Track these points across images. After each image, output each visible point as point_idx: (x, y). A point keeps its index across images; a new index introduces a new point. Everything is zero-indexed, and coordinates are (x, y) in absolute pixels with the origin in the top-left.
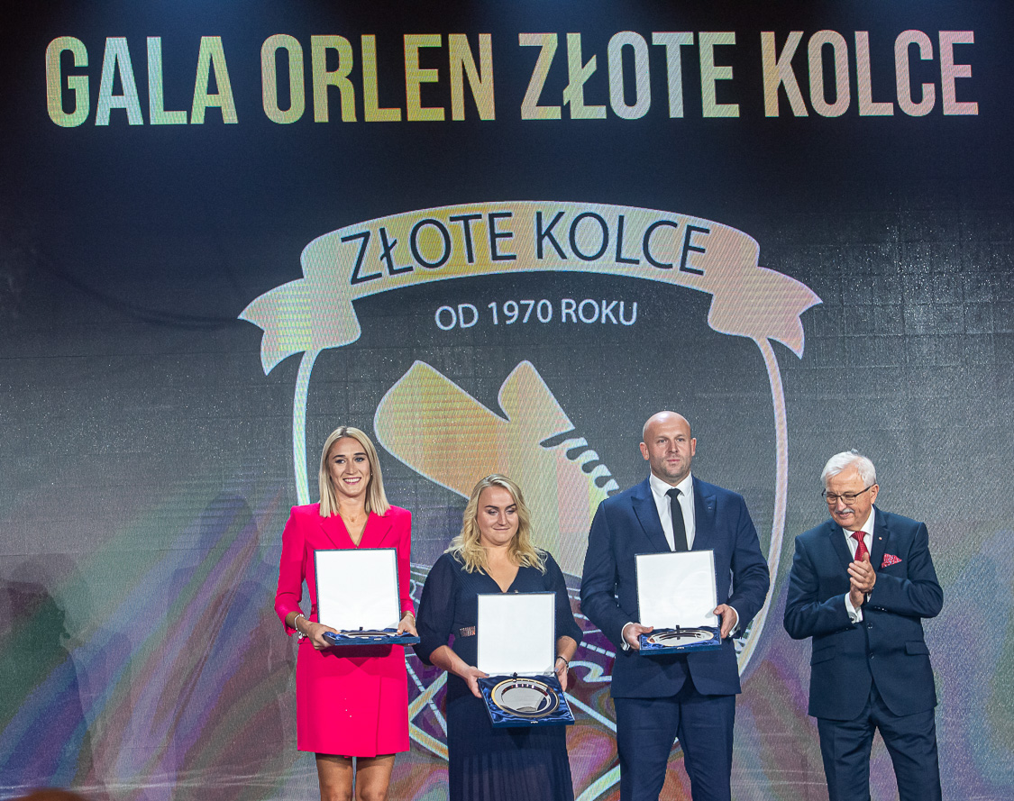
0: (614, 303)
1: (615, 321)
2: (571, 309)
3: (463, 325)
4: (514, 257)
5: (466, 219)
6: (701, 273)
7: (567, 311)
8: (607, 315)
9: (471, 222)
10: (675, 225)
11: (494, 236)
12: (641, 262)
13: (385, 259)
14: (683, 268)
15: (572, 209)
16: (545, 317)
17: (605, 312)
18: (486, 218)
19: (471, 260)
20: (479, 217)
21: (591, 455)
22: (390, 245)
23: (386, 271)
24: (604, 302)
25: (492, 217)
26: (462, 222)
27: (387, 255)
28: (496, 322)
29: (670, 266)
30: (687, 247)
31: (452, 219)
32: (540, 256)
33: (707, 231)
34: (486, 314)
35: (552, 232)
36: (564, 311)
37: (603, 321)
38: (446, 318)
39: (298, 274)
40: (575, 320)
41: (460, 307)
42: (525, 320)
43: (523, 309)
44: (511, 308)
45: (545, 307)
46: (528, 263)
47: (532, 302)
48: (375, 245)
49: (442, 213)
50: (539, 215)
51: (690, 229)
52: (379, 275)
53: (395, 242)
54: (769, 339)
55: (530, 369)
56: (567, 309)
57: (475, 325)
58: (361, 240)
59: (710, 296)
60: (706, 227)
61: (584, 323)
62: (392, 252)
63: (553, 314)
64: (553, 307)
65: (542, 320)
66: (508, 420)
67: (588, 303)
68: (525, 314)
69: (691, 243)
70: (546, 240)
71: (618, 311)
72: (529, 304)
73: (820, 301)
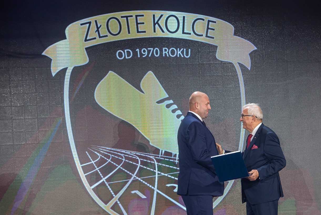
0: (182, 49)
1: (182, 56)
2: (166, 52)
3: (127, 58)
4: (145, 32)
5: (127, 17)
6: (213, 38)
7: (165, 52)
8: (180, 54)
9: (129, 18)
10: (203, 20)
11: (137, 24)
12: (192, 34)
13: (97, 32)
14: (207, 36)
15: (166, 13)
16: (157, 54)
17: (179, 53)
18: (134, 17)
19: (129, 33)
20: (132, 16)
21: (175, 107)
22: (99, 26)
23: (98, 37)
24: (178, 49)
25: (137, 16)
26: (125, 18)
27: (98, 30)
28: (139, 56)
29: (202, 35)
30: (208, 28)
31: (122, 17)
32: (155, 31)
33: (215, 22)
34: (135, 53)
35: (159, 22)
36: (164, 53)
37: (178, 56)
38: (120, 55)
39: (65, 38)
40: (168, 56)
42: (150, 56)
43: (149, 51)
44: (144, 51)
45: (157, 50)
46: (150, 34)
47: (152, 49)
48: (93, 27)
49: (118, 15)
50: (154, 16)
51: (209, 21)
52: (95, 38)
53: (101, 26)
54: (238, 63)
55: (152, 74)
56: (165, 51)
57: (131, 58)
58: (88, 25)
59: (217, 47)
60: (215, 21)
61: (171, 57)
62: (100, 29)
63: (160, 53)
64: (160, 51)
65: (156, 56)
66: (144, 93)
67: (172, 49)
68: (149, 53)
69: (210, 27)
70: (157, 25)
71: (184, 52)
72: (151, 50)
73: (256, 48)
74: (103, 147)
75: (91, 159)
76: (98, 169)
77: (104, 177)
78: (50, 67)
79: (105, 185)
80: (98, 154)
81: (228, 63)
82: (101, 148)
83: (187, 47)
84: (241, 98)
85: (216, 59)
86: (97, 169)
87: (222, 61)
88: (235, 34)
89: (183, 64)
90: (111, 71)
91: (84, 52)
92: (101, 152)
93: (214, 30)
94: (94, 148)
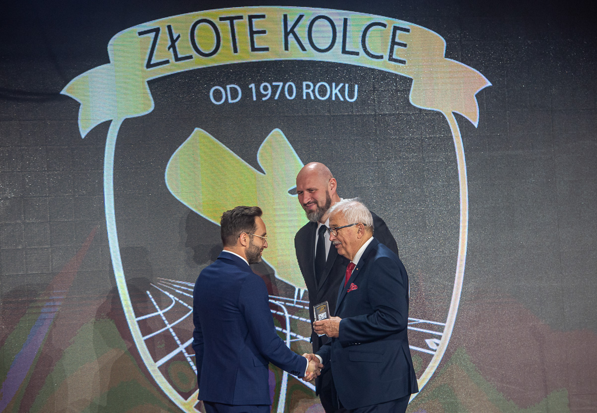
0: (341, 85)
1: (342, 99)
2: (310, 90)
3: (230, 101)
4: (267, 49)
5: (231, 19)
6: (403, 62)
7: (307, 91)
8: (336, 94)
9: (235, 21)
10: (384, 26)
11: (252, 33)
12: (360, 54)
13: (171, 49)
14: (391, 59)
15: (310, 12)
16: (291, 94)
17: (334, 92)
18: (246, 20)
19: (236, 51)
20: (241, 17)
22: (175, 37)
23: (172, 60)
24: (334, 84)
25: (251, 18)
26: (228, 22)
27: (173, 46)
28: (255, 99)
29: (381, 57)
30: (394, 43)
31: (221, 19)
32: (287, 48)
33: (407, 30)
34: (247, 92)
35: (295, 30)
36: (305, 91)
37: (334, 98)
38: (218, 95)
39: (105, 60)
40: (313, 98)
41: (228, 87)
42: (276, 97)
43: (275, 89)
44: (266, 89)
45: (290, 86)
46: (277, 53)
47: (281, 84)
48: (164, 39)
49: (214, 14)
50: (285, 16)
51: (396, 29)
52: (167, 62)
53: (179, 36)
54: (453, 113)
55: (280, 135)
56: (306, 89)
57: (239, 101)
58: (153, 35)
59: (411, 80)
60: (407, 27)
61: (319, 100)
62: (177, 44)
63: (297, 93)
64: (296, 88)
65: (288, 97)
66: (265, 174)
67: (322, 85)
68: (276, 92)
69: (397, 40)
70: (291, 37)
71: (344, 91)
72: (279, 86)
73: (490, 84)
74: (180, 282)
75: (157, 307)
76: (172, 327)
77: (182, 343)
78: (77, 119)
79: (185, 359)
80: (171, 296)
81: (433, 115)
82: (177, 284)
83: (351, 80)
84: (458, 184)
85: (410, 105)
86: (169, 326)
87: (420, 110)
88: (448, 55)
89: (343, 115)
90: (199, 127)
91: (144, 88)
92: (177, 291)
93: (405, 45)
94: (163, 284)
